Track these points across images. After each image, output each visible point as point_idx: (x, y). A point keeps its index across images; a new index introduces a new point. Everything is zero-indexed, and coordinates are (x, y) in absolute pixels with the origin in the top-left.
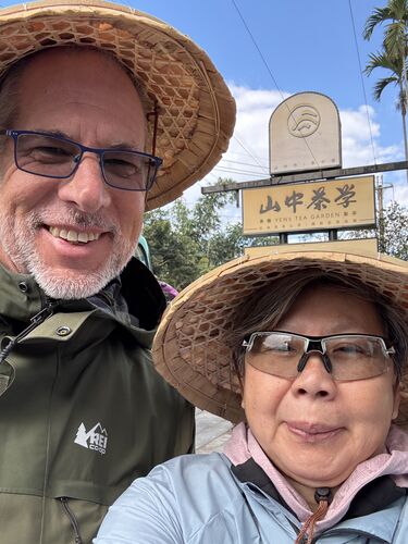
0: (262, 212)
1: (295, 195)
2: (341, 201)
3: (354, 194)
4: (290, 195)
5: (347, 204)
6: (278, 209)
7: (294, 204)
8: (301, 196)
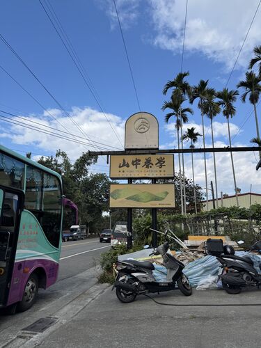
0: (120, 167)
1: (137, 160)
2: (158, 165)
3: (164, 162)
4: (134, 160)
5: (161, 167)
6: (128, 166)
7: (136, 165)
8: (140, 161)
